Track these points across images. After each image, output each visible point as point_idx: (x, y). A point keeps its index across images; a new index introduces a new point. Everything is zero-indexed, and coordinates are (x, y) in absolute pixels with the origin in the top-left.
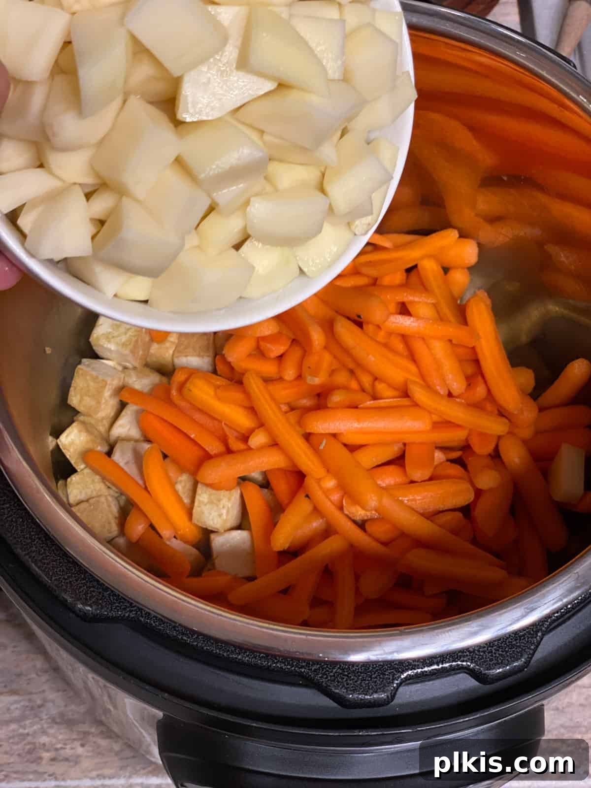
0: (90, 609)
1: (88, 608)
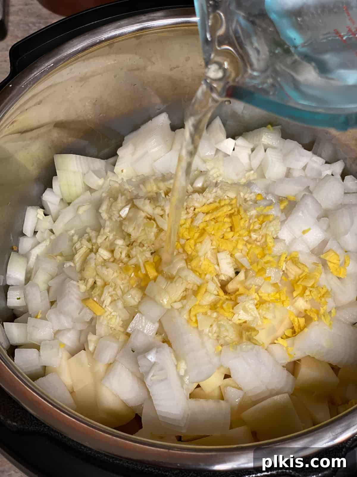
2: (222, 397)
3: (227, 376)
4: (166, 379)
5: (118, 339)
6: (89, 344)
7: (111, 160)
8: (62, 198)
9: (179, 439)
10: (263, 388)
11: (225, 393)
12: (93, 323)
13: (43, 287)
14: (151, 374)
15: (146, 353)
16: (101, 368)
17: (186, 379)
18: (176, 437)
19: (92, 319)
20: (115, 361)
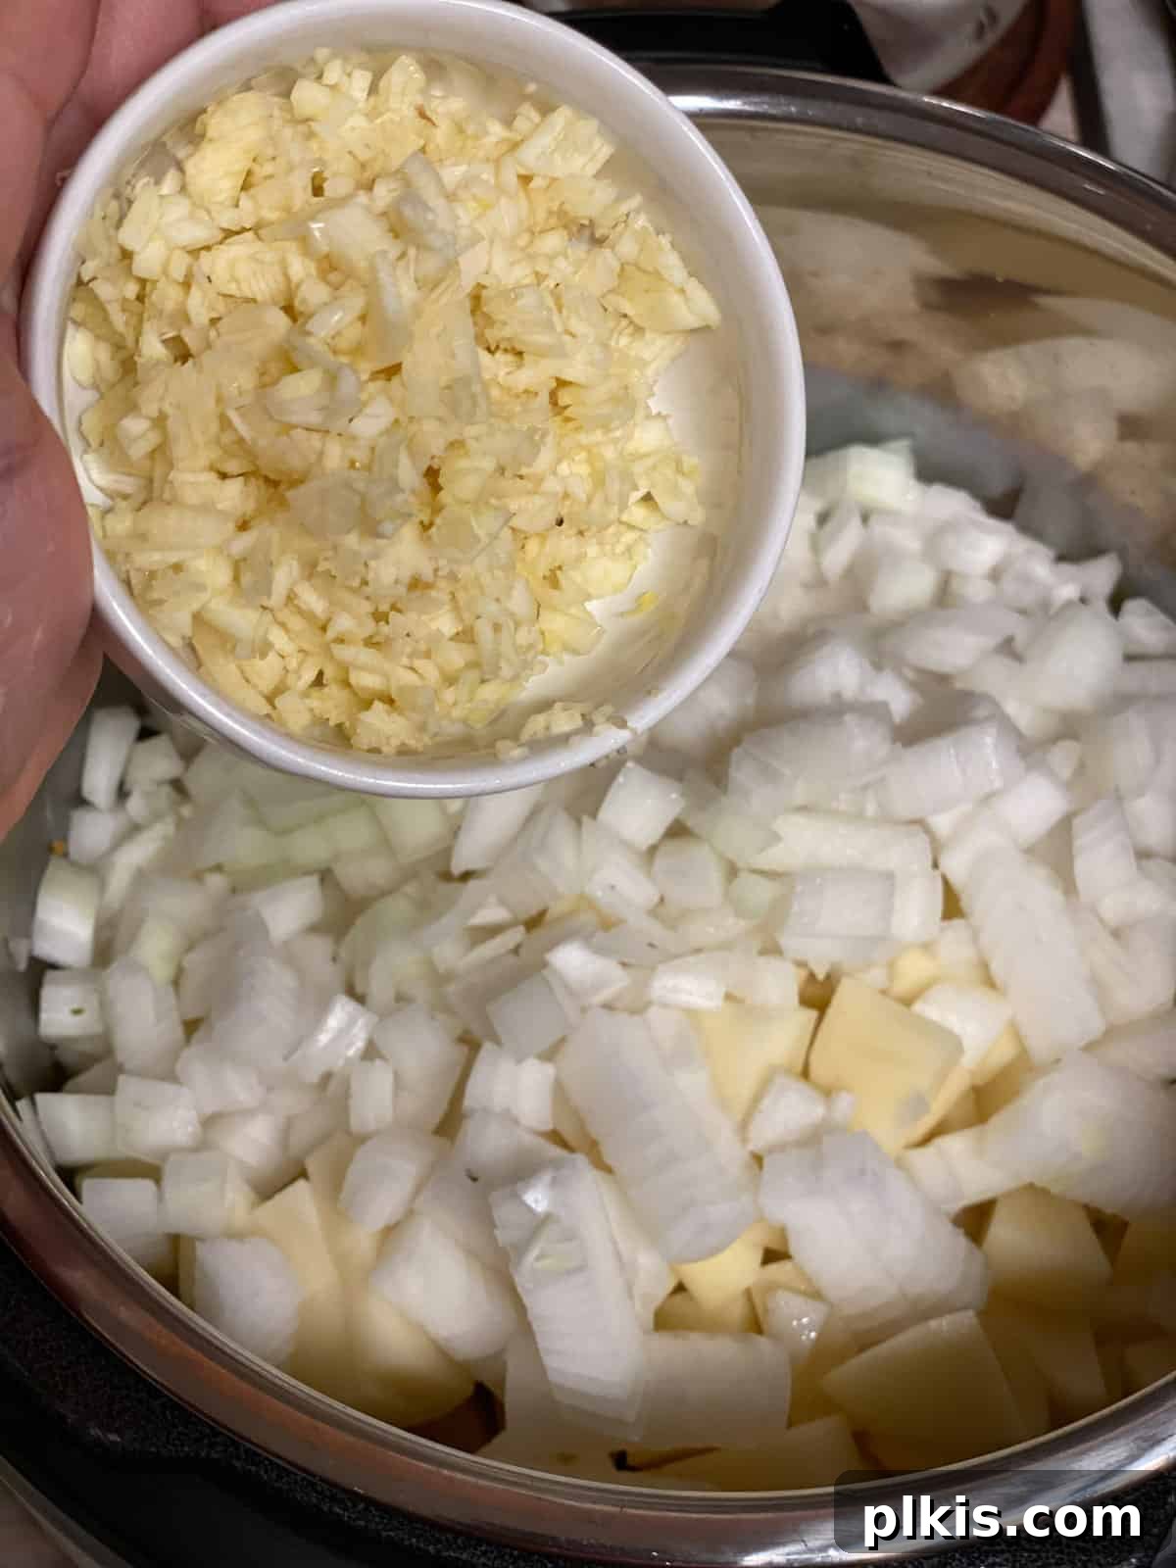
0: (119, 1440)
1: (114, 1437)
2: (755, 1324)
3: (771, 1256)
4: (581, 1269)
9: (621, 1461)
10: (888, 1291)
11: (766, 1311)
12: (332, 1091)
13: (162, 971)
14: (534, 1252)
15: (519, 1185)
18: (612, 1455)
20: (410, 1213)
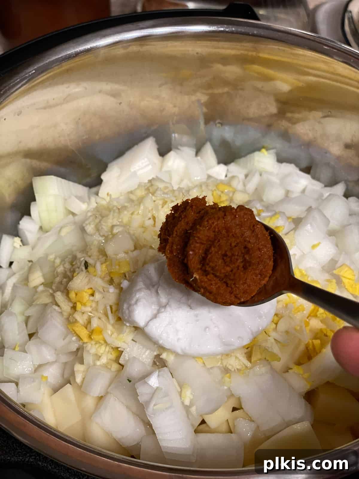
2: (230, 430)
3: (235, 409)
4: (171, 407)
5: (110, 369)
6: (76, 375)
7: (94, 190)
8: (40, 225)
11: (234, 427)
12: (79, 354)
14: (153, 403)
15: (146, 378)
16: (90, 402)
17: (193, 409)
19: (78, 349)
20: (107, 393)
